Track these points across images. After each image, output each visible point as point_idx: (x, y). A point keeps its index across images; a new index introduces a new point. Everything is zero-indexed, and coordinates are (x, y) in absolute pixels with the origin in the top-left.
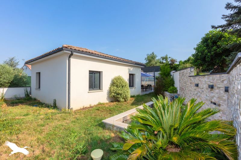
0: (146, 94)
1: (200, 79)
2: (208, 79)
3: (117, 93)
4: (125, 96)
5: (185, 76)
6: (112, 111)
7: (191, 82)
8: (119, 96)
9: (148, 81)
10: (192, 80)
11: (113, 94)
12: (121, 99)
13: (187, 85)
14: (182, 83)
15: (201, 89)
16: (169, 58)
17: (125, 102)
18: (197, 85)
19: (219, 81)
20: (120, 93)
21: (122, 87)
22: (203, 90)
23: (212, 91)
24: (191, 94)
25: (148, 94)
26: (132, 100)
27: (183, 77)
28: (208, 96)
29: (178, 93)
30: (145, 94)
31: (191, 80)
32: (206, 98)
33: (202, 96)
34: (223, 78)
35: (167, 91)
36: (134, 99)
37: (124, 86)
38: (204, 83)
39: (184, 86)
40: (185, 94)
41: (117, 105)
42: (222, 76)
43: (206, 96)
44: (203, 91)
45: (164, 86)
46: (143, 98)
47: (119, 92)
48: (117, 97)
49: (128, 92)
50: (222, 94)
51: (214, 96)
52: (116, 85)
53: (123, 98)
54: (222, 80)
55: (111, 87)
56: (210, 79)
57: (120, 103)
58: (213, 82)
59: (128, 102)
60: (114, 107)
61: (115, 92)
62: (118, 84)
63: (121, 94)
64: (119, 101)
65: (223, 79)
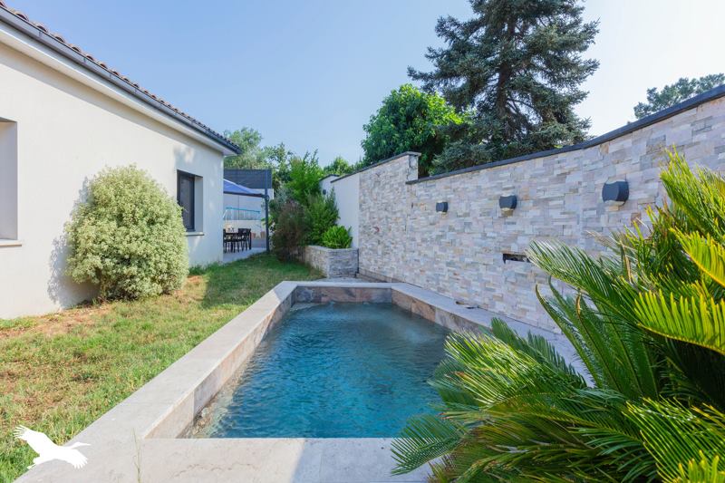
0: (240, 261)
1: (455, 185)
2: (491, 180)
3: (118, 256)
4: (163, 266)
5: (387, 186)
6: (94, 360)
7: (415, 200)
8: (134, 269)
9: (235, 219)
10: (419, 193)
11: (97, 261)
12: (147, 285)
13: (395, 213)
14: (372, 210)
15: (460, 216)
16: (289, 153)
17: (165, 298)
18: (444, 207)
19: (546, 180)
20: (140, 251)
21: (151, 222)
22: (468, 219)
23: (510, 219)
24: (413, 239)
25: (246, 260)
26: (197, 285)
27: (376, 190)
28: (494, 238)
29: (356, 244)
30: (235, 259)
31: (413, 194)
32: (480, 246)
33: (466, 240)
34: (562, 164)
35: (315, 242)
36: (202, 281)
37: (162, 220)
38: (472, 194)
39: (380, 219)
40: (385, 246)
41: (124, 315)
42: (556, 159)
43: (484, 236)
44: (468, 225)
45: (308, 227)
46: (236, 274)
47: (134, 247)
48: (121, 277)
49: (178, 247)
50: (556, 220)
51: (521, 233)
52: (115, 212)
53: (153, 280)
54: (557, 172)
55: (81, 223)
56: (501, 179)
57: (137, 305)
58: (517, 185)
59: (180, 294)
60: (107, 329)
61: (106, 247)
62: (128, 207)
63: (142, 260)
64: (131, 297)
65: (561, 168)
